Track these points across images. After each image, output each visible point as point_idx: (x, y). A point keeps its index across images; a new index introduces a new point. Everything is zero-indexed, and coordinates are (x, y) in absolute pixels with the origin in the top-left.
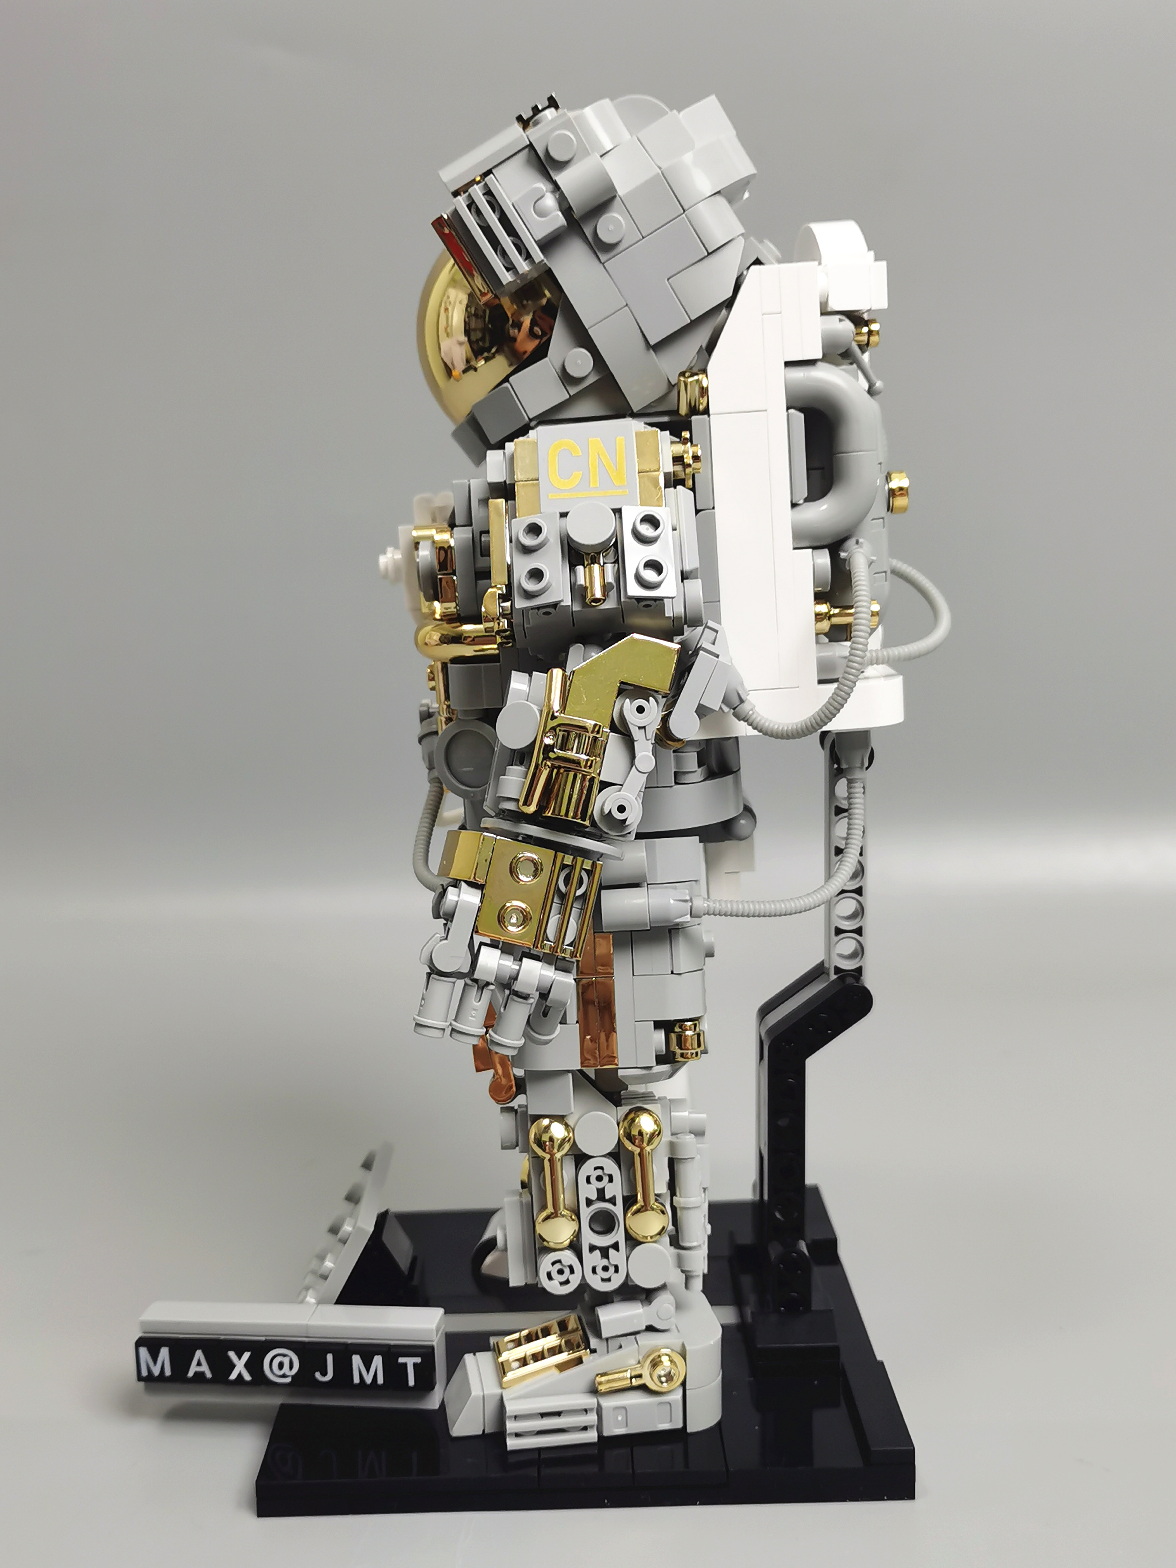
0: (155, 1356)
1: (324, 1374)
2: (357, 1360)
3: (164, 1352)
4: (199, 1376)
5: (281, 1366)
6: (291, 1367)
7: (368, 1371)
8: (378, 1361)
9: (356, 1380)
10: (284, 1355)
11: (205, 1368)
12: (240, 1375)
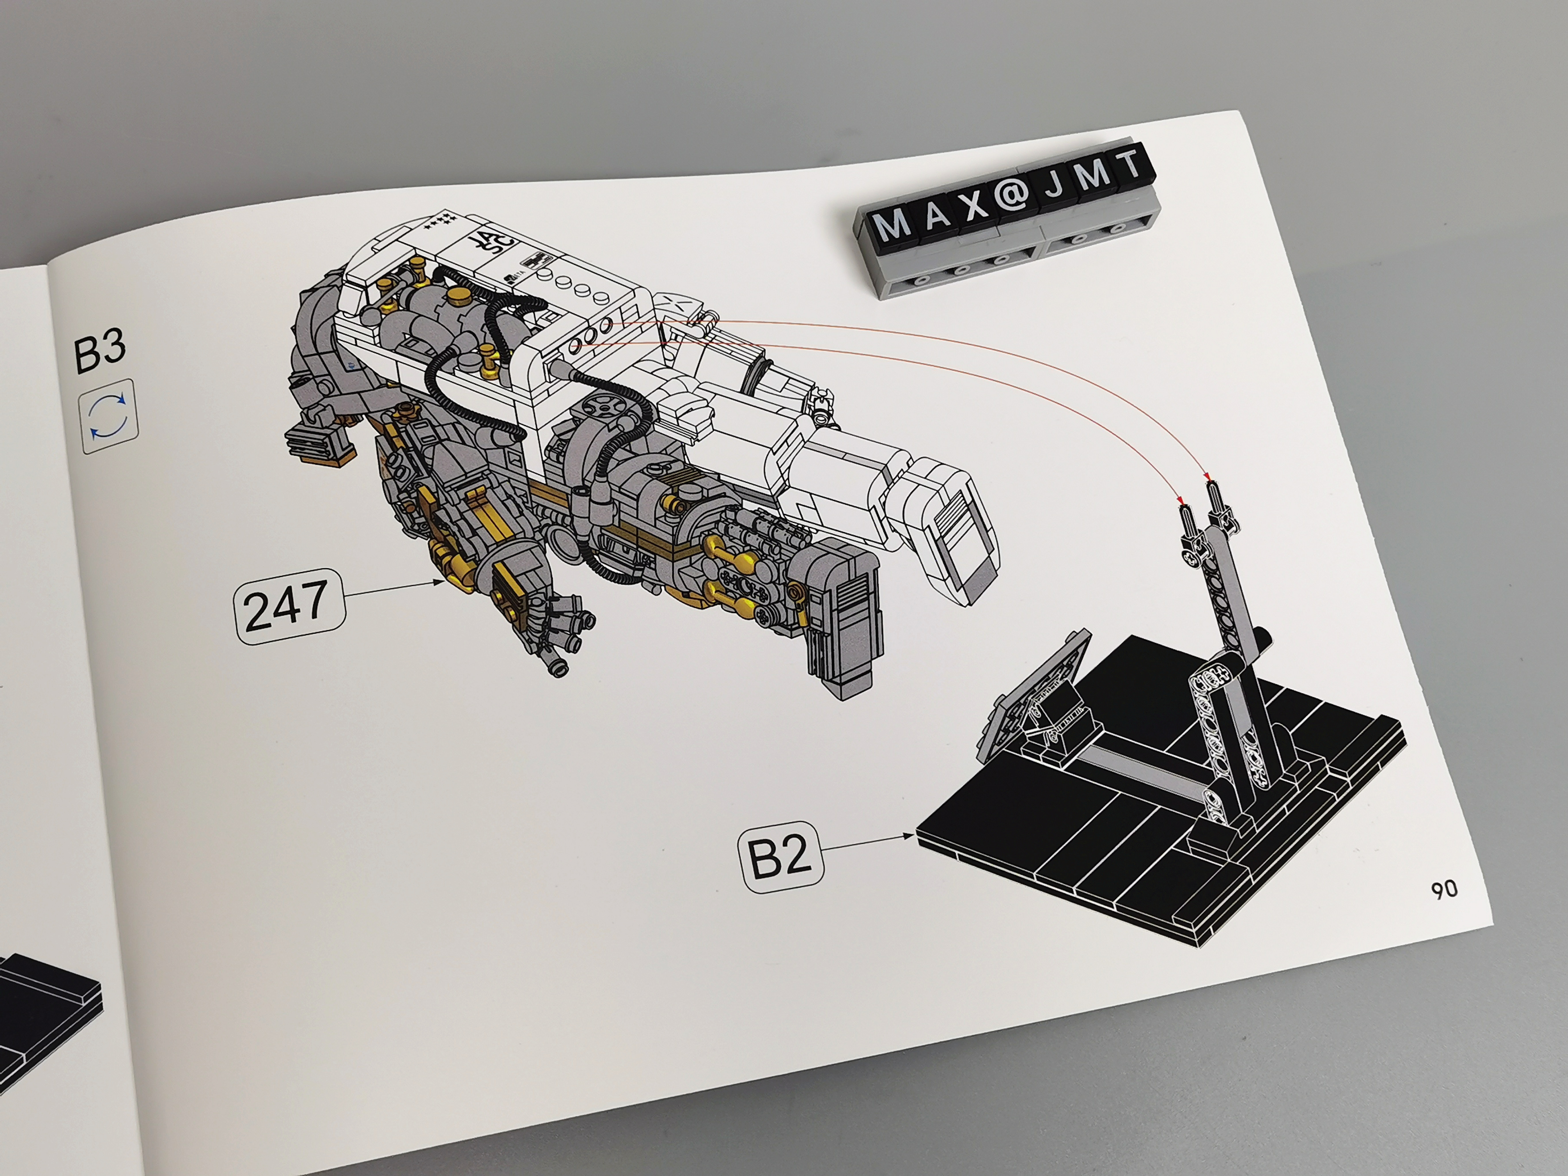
0: (890, 221)
1: (1054, 190)
2: (1078, 169)
3: (898, 214)
4: (938, 225)
5: (1011, 195)
6: (1022, 194)
7: (1093, 176)
8: (1098, 164)
9: (1085, 187)
10: (1011, 184)
11: (942, 217)
12: (976, 212)
